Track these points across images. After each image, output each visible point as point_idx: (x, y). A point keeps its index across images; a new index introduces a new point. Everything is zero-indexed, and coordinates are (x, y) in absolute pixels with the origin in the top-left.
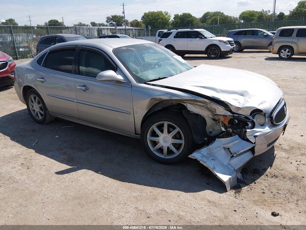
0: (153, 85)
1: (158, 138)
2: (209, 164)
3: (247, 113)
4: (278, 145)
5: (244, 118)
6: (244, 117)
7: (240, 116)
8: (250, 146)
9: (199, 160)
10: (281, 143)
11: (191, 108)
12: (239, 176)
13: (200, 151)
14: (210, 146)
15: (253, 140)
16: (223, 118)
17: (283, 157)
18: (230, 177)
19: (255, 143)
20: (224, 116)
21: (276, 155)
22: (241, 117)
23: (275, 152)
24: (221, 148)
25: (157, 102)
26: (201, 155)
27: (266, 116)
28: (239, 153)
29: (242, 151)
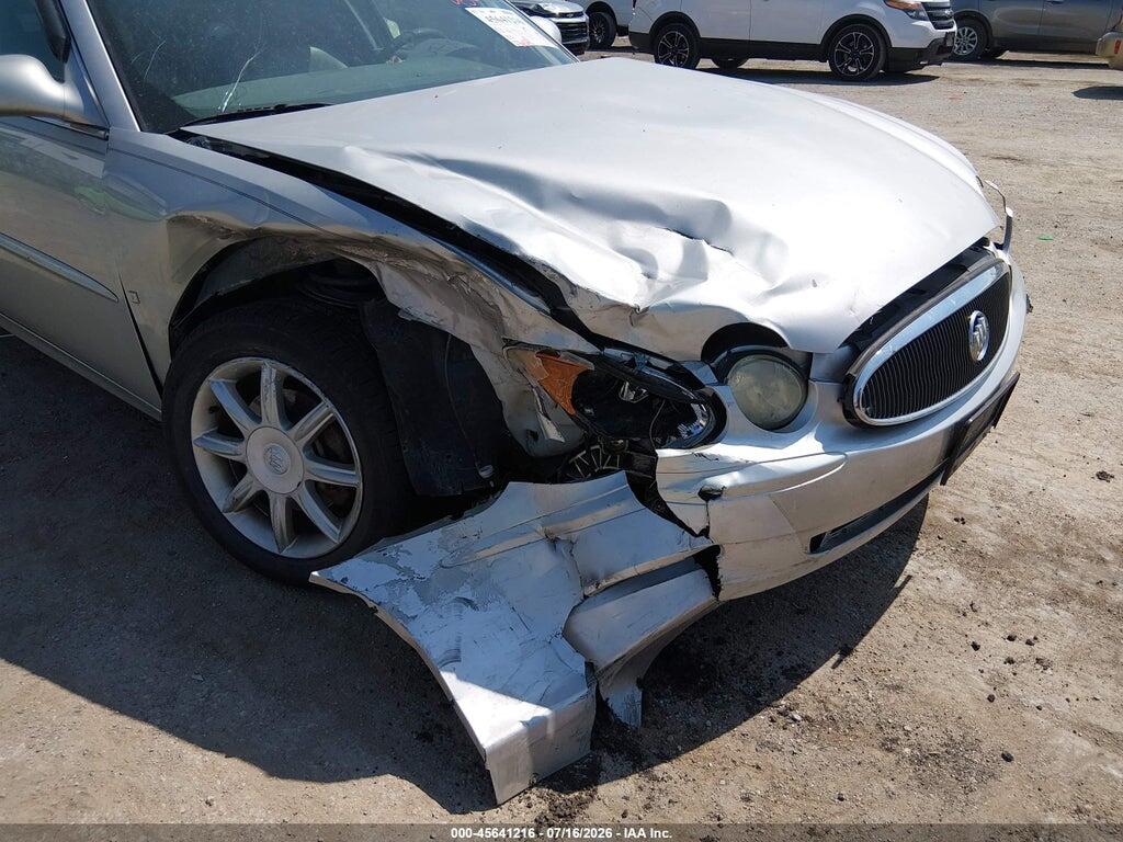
0: (218, 146)
1: (239, 447)
2: (429, 632)
3: (687, 345)
4: (949, 519)
5: (668, 372)
6: (665, 365)
7: (640, 358)
8: (676, 548)
9: (371, 605)
10: (969, 510)
11: (401, 290)
12: (624, 699)
13: (391, 551)
14: (469, 525)
15: (694, 516)
16: (539, 362)
17: (943, 604)
18: (543, 712)
19: (705, 532)
20: (547, 353)
21: (909, 577)
22: (649, 364)
23: (911, 567)
24: (532, 537)
25: (225, 243)
26: (393, 575)
27: (817, 369)
28: (613, 581)
29: (629, 572)
